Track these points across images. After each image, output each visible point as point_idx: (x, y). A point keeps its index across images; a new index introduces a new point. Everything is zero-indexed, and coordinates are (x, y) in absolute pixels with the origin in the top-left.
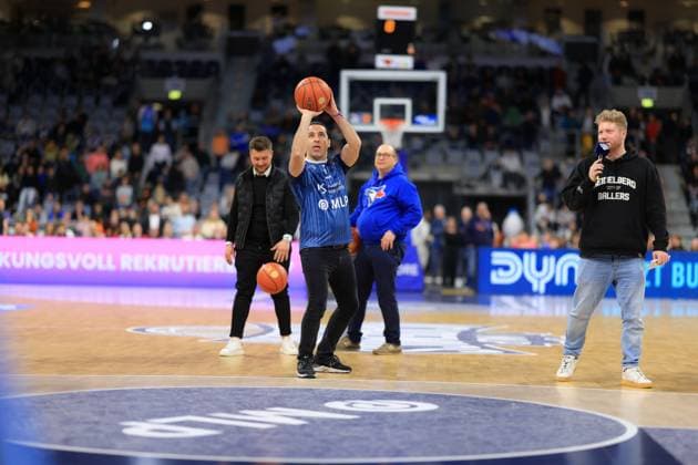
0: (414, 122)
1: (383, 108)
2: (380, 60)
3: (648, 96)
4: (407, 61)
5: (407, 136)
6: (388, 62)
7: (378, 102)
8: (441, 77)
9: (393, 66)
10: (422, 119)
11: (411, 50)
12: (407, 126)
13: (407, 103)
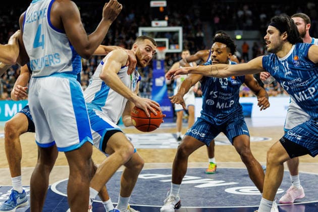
0: (169, 48)
3: (239, 34)
5: (167, 54)
6: (157, 24)
8: (180, 29)
9: (159, 25)
10: (172, 47)
11: (167, 18)
12: (167, 50)
13: (166, 40)
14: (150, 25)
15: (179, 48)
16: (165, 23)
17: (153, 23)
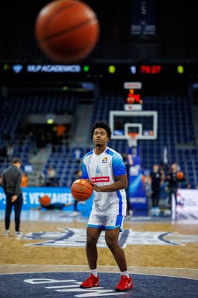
0: (143, 134)
4: (139, 107)
6: (130, 108)
9: (133, 109)
10: (146, 133)
11: (141, 101)
13: (140, 126)
14: (122, 109)
15: (153, 135)
17: (127, 107)
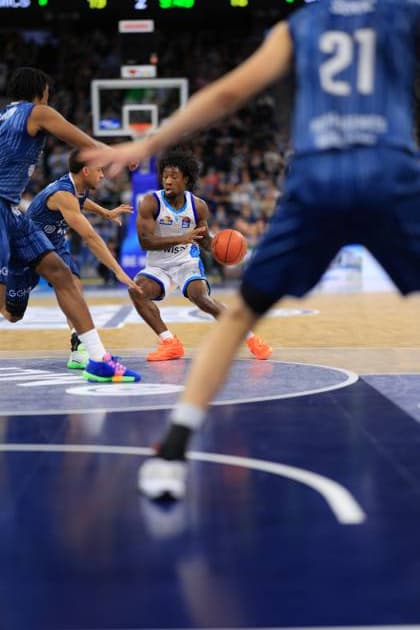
1: (132, 114)
2: (126, 71)
6: (133, 72)
7: (127, 109)
8: (183, 83)
9: (137, 75)
11: (154, 59)
13: (153, 109)
16: (149, 70)
